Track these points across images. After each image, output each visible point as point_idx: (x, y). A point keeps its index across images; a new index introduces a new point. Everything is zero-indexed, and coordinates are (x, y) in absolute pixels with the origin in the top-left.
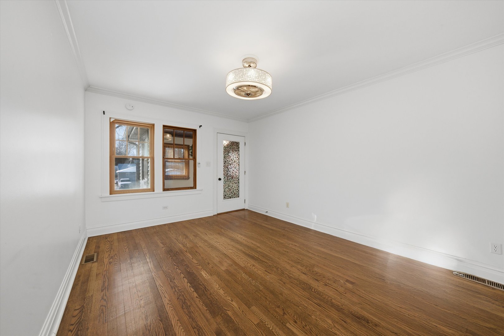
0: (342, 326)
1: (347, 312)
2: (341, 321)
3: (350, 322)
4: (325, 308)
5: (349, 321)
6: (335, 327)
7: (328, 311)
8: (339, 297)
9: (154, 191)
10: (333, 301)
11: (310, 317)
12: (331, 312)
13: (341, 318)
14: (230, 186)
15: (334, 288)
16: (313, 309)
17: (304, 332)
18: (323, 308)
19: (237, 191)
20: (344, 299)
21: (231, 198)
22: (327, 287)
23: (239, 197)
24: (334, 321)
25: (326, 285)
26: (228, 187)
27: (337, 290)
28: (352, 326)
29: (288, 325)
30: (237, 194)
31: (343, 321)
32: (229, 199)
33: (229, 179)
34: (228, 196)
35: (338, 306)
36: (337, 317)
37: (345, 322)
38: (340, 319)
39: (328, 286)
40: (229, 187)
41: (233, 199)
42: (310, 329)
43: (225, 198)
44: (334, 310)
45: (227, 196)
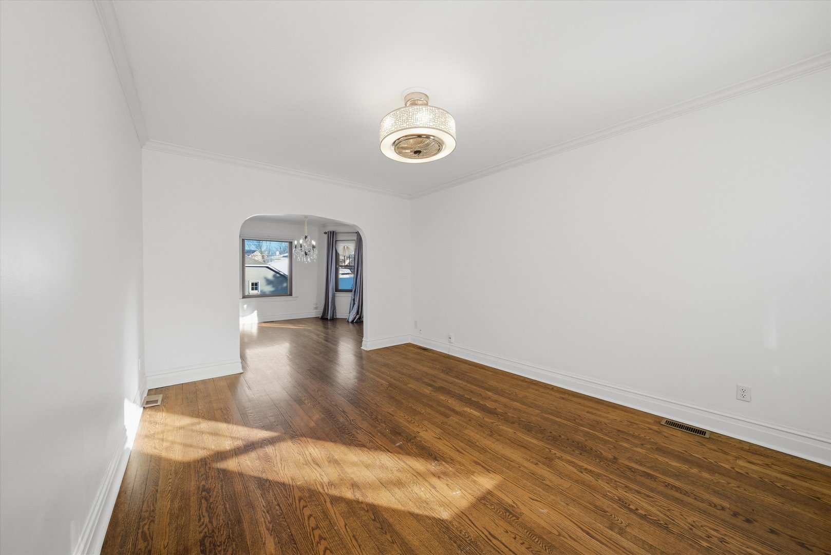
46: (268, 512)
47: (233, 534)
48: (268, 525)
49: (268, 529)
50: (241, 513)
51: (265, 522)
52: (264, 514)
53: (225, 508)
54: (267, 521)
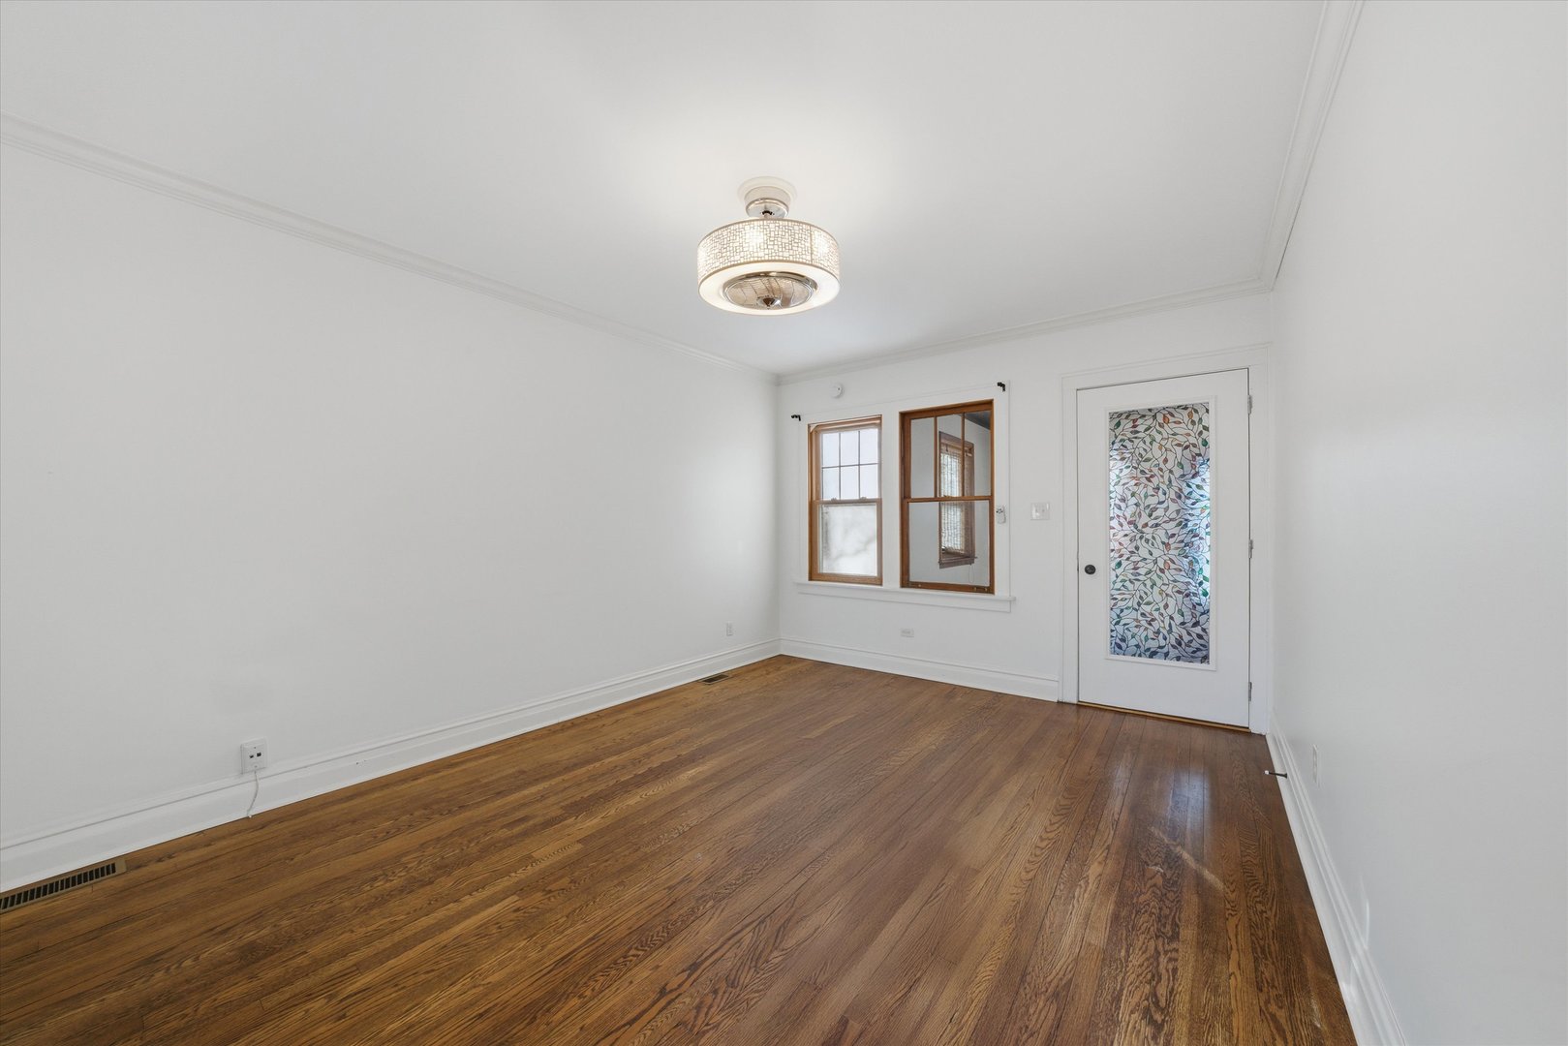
0: (471, 1004)
1: (514, 1031)
2: (487, 1007)
3: (476, 1030)
4: (548, 973)
5: (480, 1027)
6: (475, 987)
7: (533, 979)
8: (591, 1024)
9: (881, 584)
10: (575, 1002)
11: (525, 937)
12: (527, 987)
13: (497, 1009)
14: (1148, 603)
15: (646, 1018)
16: (550, 946)
17: (485, 924)
18: (550, 968)
19: (1198, 630)
20: (577, 1037)
21: (1153, 655)
22: (653, 996)
23: (1205, 659)
24: (493, 987)
25: (663, 992)
26: (1139, 604)
27: (631, 1023)
28: (459, 1029)
29: (515, 898)
30: (1195, 645)
31: (486, 1012)
32: (1144, 659)
33: (1142, 571)
34: (1138, 646)
35: (548, 1010)
36: (506, 997)
37: (481, 1015)
38: (496, 1005)
39: (658, 1000)
40: (1147, 609)
41: (1167, 662)
42: (487, 935)
43: (1120, 647)
44: (536, 996)
45: (1133, 642)
46: (1074, 897)
47: (1131, 912)
48: (1083, 885)
49: (1087, 882)
50: (1109, 925)
51: (1085, 891)
52: (1080, 900)
53: (1127, 951)
54: (1082, 890)
